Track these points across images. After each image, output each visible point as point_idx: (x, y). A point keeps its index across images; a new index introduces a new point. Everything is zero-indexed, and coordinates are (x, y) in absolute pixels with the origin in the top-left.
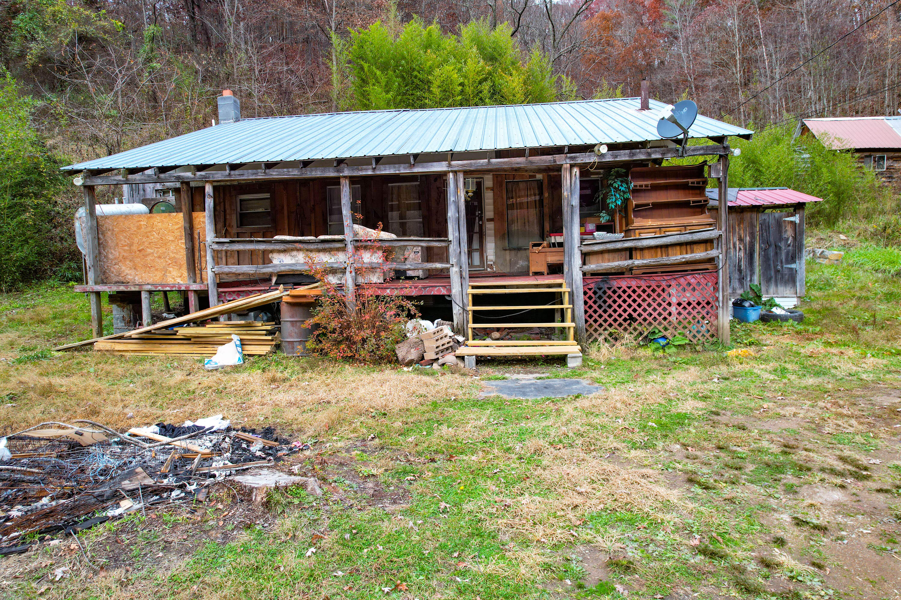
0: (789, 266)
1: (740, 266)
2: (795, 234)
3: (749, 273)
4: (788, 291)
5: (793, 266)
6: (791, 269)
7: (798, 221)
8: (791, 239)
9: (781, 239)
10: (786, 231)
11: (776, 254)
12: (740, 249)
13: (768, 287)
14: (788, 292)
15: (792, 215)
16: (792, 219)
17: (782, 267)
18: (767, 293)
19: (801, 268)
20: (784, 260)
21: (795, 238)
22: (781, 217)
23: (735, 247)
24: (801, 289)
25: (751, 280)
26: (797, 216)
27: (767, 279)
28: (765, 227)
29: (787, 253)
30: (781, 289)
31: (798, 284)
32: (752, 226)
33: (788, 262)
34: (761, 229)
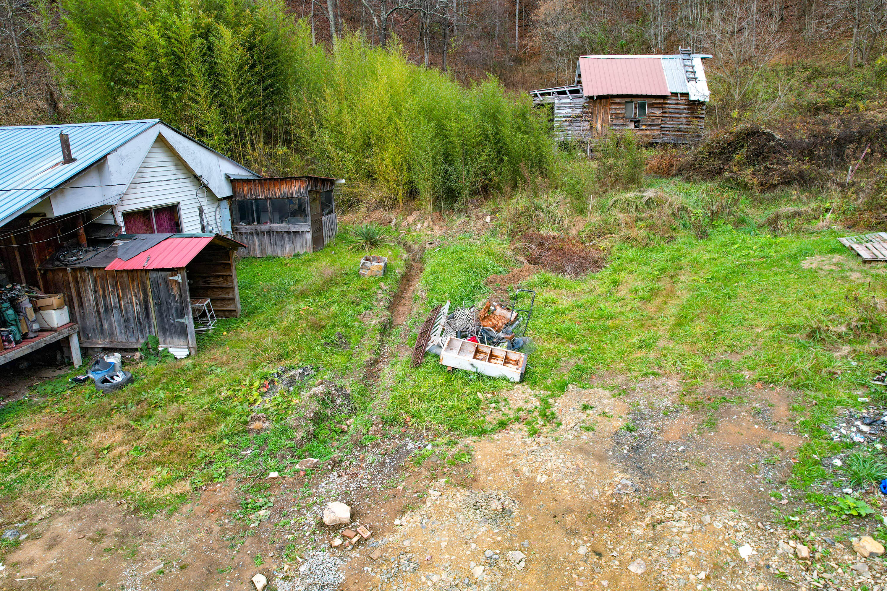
0: (179, 320)
1: (139, 319)
2: (181, 292)
3: (147, 325)
4: (182, 341)
5: (182, 320)
6: (183, 323)
7: (180, 281)
8: (177, 296)
9: (169, 296)
10: (172, 289)
11: (168, 308)
12: (137, 304)
13: (165, 338)
14: (182, 343)
15: (176, 275)
16: (175, 278)
17: (174, 321)
18: (165, 343)
19: (189, 323)
20: (174, 315)
21: (180, 295)
22: (167, 276)
23: (132, 303)
24: (192, 341)
25: (150, 332)
26: (179, 275)
27: (164, 330)
28: (156, 285)
29: (177, 308)
30: (176, 340)
31: (189, 337)
32: (144, 285)
33: (178, 317)
34: (152, 287)
